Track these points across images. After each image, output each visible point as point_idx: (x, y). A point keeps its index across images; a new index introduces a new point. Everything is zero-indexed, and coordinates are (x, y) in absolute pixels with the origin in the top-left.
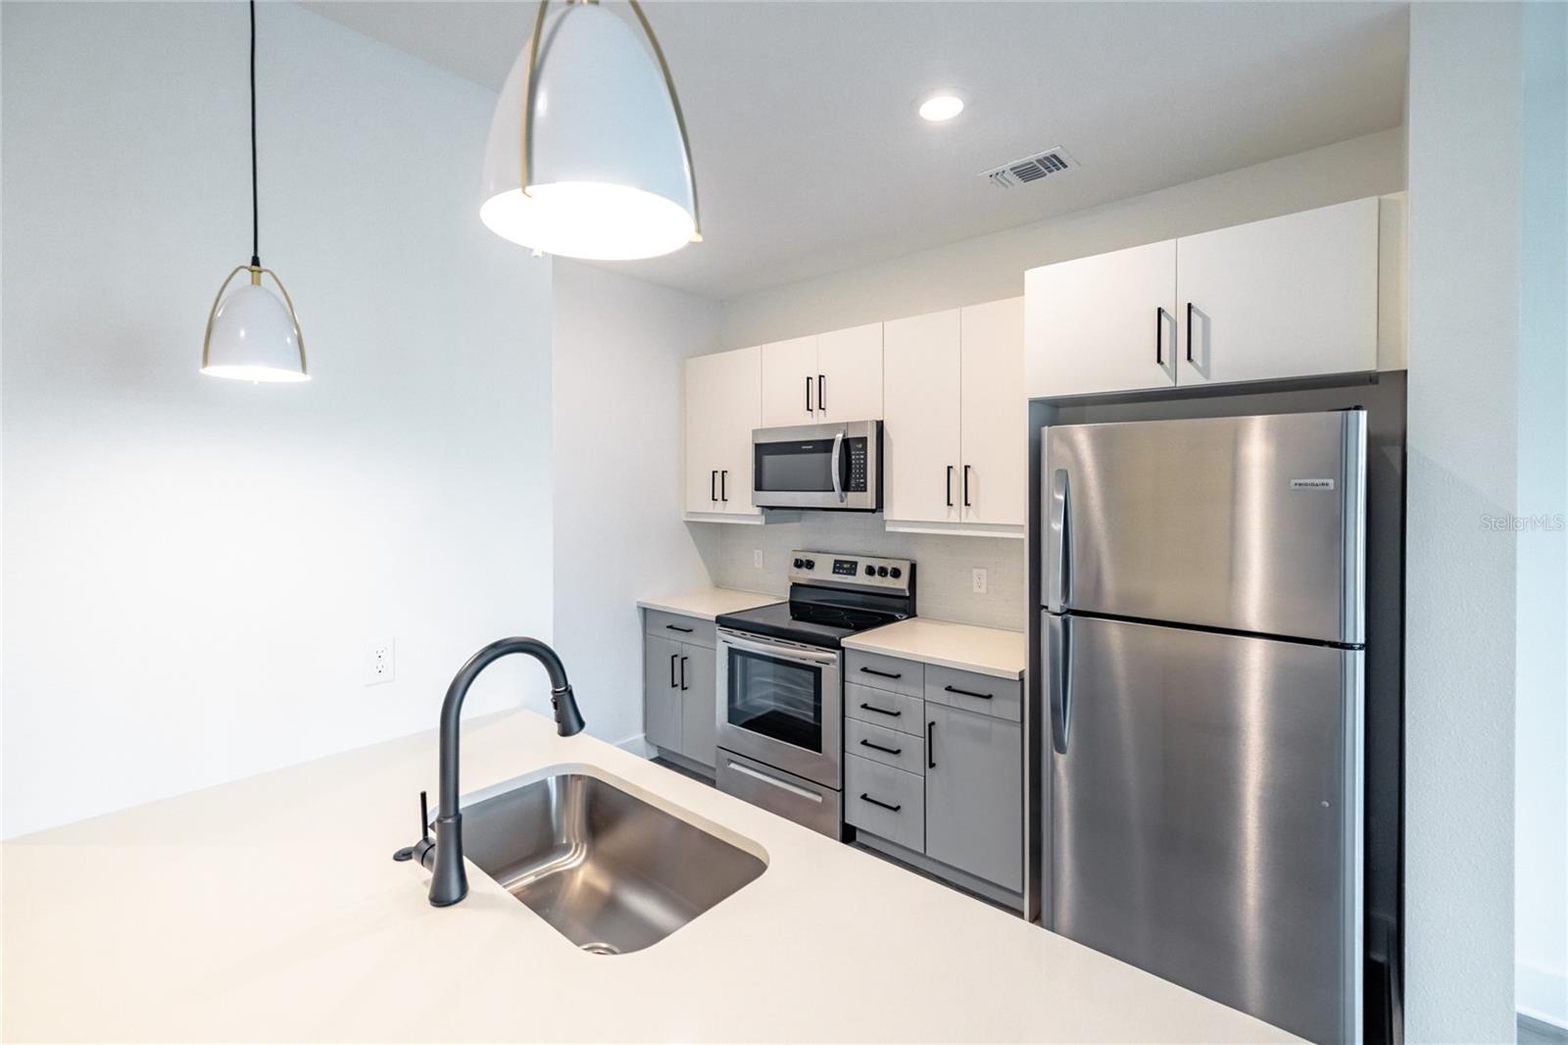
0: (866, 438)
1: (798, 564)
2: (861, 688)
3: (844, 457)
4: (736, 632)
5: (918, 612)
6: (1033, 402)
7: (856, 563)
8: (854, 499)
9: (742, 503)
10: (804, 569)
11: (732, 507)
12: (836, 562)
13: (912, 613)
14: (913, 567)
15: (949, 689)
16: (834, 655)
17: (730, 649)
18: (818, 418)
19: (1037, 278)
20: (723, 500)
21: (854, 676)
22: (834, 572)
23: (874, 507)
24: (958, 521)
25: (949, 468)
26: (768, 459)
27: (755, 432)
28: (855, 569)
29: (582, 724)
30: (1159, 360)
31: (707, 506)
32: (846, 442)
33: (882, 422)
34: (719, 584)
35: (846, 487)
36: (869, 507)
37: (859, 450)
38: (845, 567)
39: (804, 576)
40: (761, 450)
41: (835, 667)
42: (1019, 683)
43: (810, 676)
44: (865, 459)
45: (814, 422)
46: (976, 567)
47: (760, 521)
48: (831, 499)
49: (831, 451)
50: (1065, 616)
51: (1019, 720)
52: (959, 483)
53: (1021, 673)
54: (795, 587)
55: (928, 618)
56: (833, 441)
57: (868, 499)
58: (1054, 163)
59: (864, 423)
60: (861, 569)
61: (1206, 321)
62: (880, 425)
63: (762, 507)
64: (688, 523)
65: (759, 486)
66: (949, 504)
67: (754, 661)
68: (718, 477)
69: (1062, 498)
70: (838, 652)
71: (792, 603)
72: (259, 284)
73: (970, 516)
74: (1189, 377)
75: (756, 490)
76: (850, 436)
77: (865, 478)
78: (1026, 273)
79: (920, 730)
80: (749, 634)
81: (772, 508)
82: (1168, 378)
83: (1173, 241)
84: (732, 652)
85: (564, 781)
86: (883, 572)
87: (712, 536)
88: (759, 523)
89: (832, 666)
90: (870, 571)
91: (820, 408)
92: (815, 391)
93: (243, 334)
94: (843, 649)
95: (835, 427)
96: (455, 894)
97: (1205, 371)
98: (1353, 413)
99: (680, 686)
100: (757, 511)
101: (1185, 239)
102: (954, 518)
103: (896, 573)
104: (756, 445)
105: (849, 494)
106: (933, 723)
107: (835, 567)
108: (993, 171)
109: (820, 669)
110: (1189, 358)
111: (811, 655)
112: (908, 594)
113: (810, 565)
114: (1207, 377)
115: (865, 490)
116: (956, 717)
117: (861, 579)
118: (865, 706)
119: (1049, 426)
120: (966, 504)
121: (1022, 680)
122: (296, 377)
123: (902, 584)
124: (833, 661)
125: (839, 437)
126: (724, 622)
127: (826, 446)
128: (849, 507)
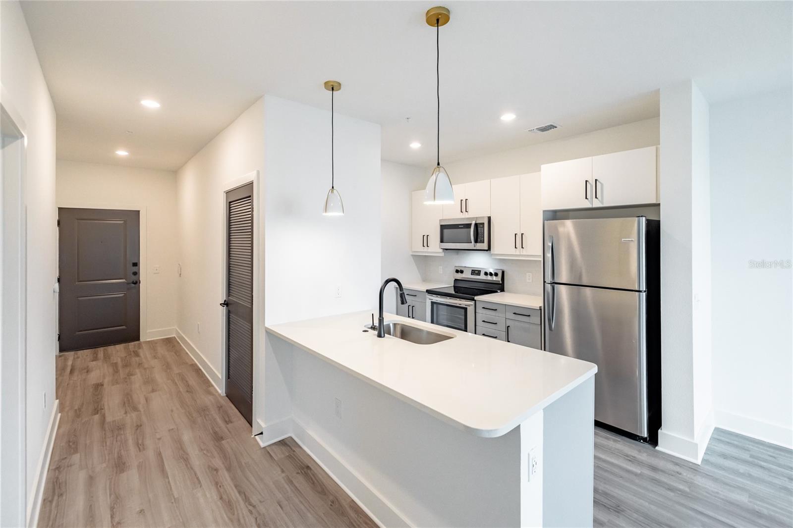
0: (484, 223)
1: (457, 271)
2: (482, 314)
3: (475, 231)
4: (434, 295)
5: (505, 289)
6: (544, 211)
7: (480, 271)
8: (479, 246)
9: (435, 247)
10: (460, 274)
11: (430, 249)
12: (472, 270)
13: (502, 290)
14: (503, 273)
15: (514, 313)
16: (472, 303)
17: (432, 302)
18: (465, 215)
19: (545, 167)
20: (427, 246)
21: (479, 310)
22: (472, 274)
23: (487, 249)
24: (519, 254)
25: (516, 234)
26: (446, 231)
27: (440, 221)
28: (480, 273)
29: (406, 302)
30: (586, 198)
31: (421, 249)
32: (476, 225)
33: (490, 217)
34: (425, 280)
35: (476, 241)
36: (485, 249)
37: (481, 227)
38: (476, 272)
39: (459, 276)
40: (443, 227)
41: (473, 307)
42: (540, 311)
43: (463, 310)
44: (484, 231)
45: (463, 217)
46: (527, 272)
47: (442, 254)
48: (471, 246)
49: (470, 228)
50: (552, 284)
51: (540, 323)
52: (520, 240)
53: (540, 307)
54: (456, 280)
55: (509, 292)
56: (471, 224)
57: (485, 246)
58: (552, 127)
59: (484, 217)
60: (482, 273)
61: (602, 185)
62: (489, 218)
63: (443, 249)
64: (412, 255)
65: (442, 241)
66: (516, 248)
67: (441, 306)
68: (425, 237)
69: (551, 245)
70: (473, 302)
71: (454, 286)
72: (333, 193)
73: (524, 252)
74: (597, 204)
75: (441, 242)
76: (477, 222)
77: (484, 238)
78: (542, 166)
79: (504, 329)
80: (439, 296)
81: (447, 249)
82: (589, 204)
83: (591, 157)
84: (433, 303)
85: (395, 325)
86: (491, 274)
87: (422, 261)
88: (441, 255)
89: (471, 307)
90: (486, 274)
91: (466, 211)
92: (464, 205)
93: (332, 205)
94: (475, 301)
95: (472, 219)
96: (383, 336)
97: (602, 202)
98: (641, 218)
99: (411, 317)
100: (441, 250)
101: (595, 157)
102: (517, 252)
103: (496, 275)
104: (441, 225)
105: (478, 244)
106: (509, 326)
107: (472, 273)
108: (530, 130)
109: (467, 308)
110: (596, 197)
111: (463, 303)
112: (501, 283)
113: (462, 272)
114: (602, 203)
115: (484, 243)
116: (517, 323)
117: (482, 277)
118: (484, 321)
119: (547, 220)
120: (522, 248)
121: (541, 310)
122: (341, 214)
123: (499, 279)
124: (472, 305)
125: (474, 222)
126: (429, 292)
127: (468, 226)
128: (478, 249)
